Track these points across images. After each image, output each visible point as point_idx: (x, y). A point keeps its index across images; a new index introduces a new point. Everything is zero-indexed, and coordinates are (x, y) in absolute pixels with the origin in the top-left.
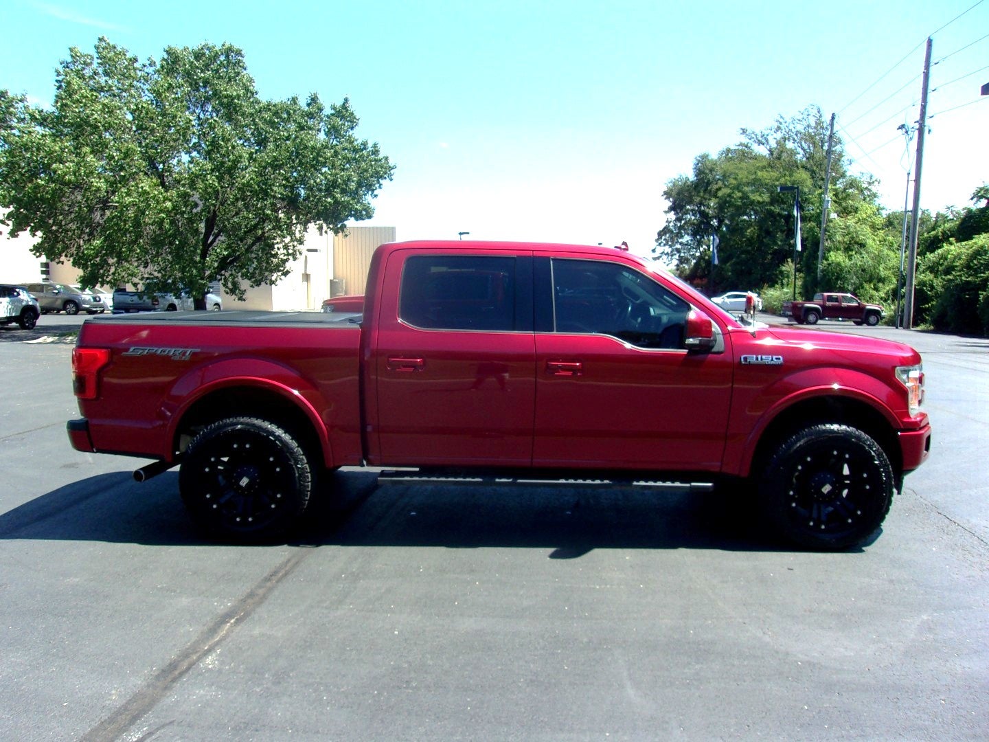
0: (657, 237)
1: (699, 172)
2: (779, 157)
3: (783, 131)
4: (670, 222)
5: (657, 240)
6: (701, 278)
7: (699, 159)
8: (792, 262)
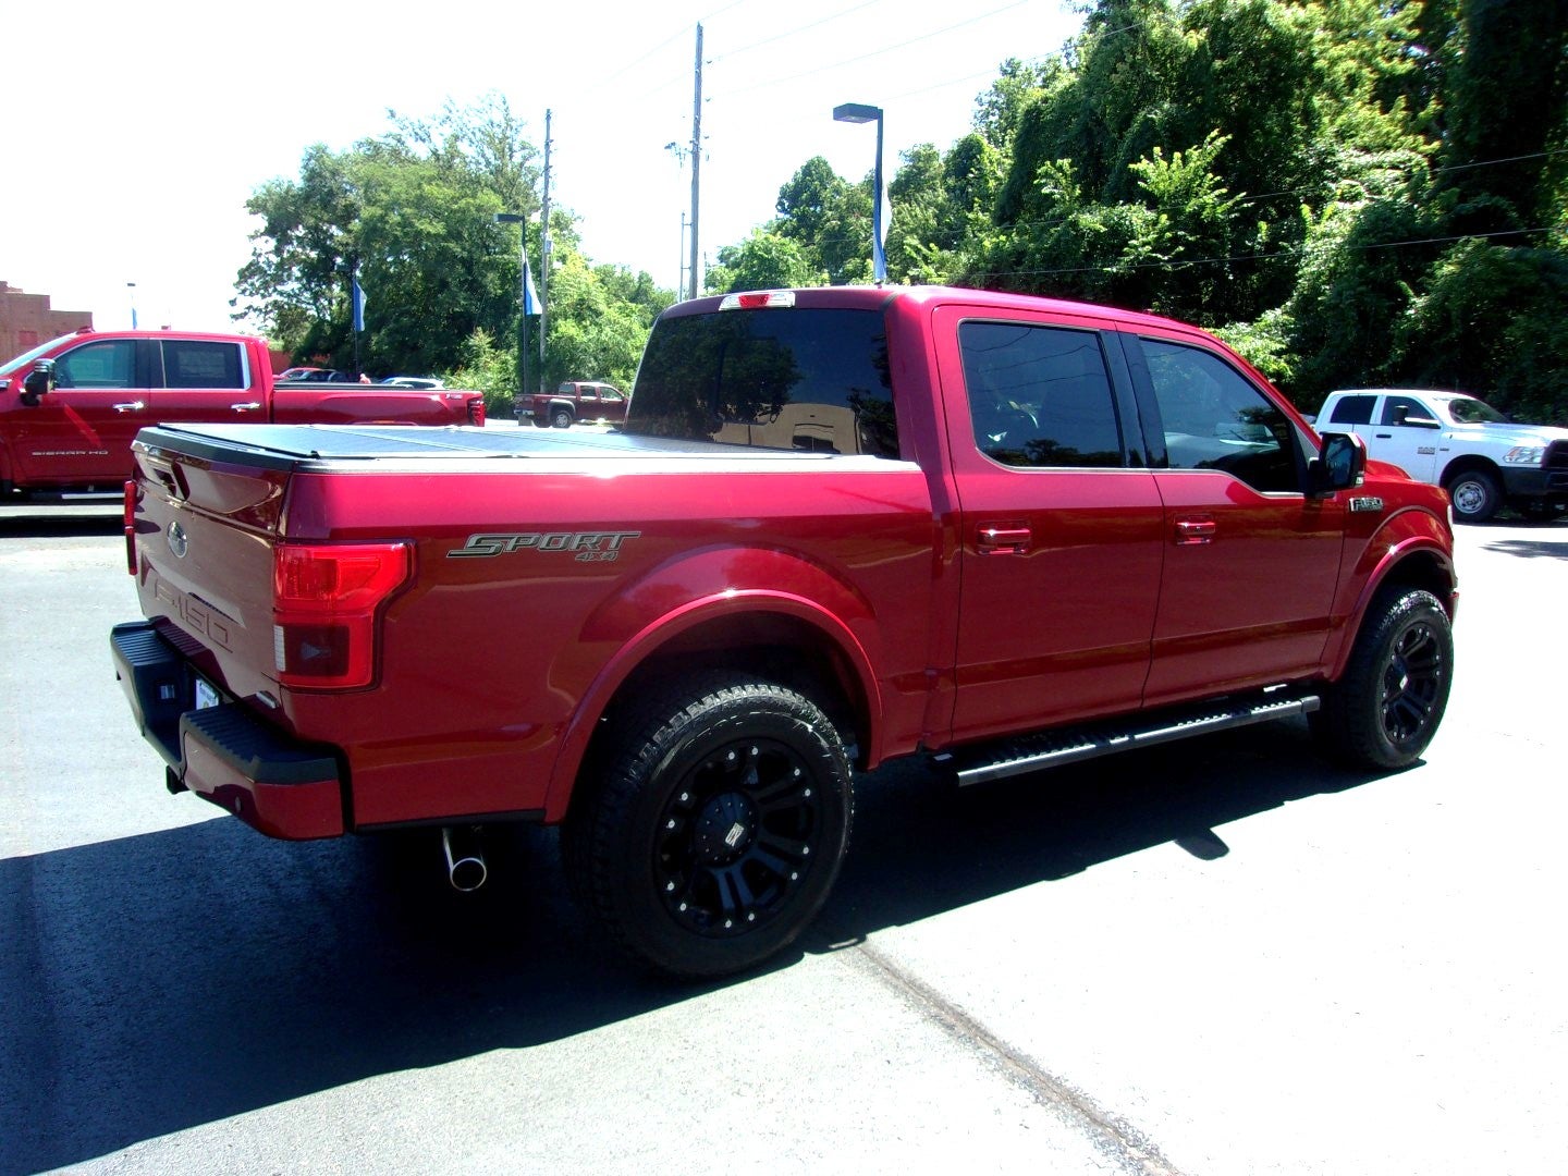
0: (237, 279)
1: (312, 176)
2: (445, 164)
3: (454, 125)
4: (260, 255)
5: (237, 285)
6: (325, 352)
7: (311, 151)
8: (484, 332)
